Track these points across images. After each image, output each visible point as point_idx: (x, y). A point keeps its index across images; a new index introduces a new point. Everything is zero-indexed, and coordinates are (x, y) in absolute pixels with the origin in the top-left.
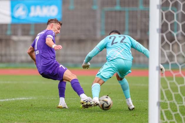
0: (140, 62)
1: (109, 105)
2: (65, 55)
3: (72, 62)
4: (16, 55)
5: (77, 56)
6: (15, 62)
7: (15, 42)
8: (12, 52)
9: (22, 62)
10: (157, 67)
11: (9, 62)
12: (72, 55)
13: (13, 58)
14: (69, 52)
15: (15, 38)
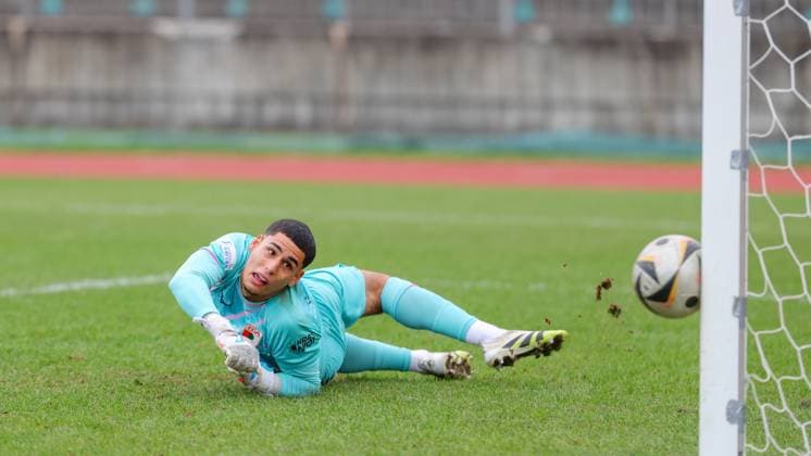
0: (673, 133)
1: (664, 281)
2: (370, 101)
3: (400, 127)
4: (169, 98)
5: (418, 103)
6: (163, 124)
7: (170, 45)
8: (156, 84)
9: (195, 126)
10: (734, 155)
11: (141, 124)
12: (399, 102)
13: (157, 109)
14: (385, 88)
15: (168, 28)
